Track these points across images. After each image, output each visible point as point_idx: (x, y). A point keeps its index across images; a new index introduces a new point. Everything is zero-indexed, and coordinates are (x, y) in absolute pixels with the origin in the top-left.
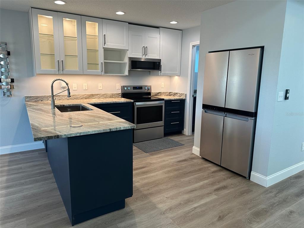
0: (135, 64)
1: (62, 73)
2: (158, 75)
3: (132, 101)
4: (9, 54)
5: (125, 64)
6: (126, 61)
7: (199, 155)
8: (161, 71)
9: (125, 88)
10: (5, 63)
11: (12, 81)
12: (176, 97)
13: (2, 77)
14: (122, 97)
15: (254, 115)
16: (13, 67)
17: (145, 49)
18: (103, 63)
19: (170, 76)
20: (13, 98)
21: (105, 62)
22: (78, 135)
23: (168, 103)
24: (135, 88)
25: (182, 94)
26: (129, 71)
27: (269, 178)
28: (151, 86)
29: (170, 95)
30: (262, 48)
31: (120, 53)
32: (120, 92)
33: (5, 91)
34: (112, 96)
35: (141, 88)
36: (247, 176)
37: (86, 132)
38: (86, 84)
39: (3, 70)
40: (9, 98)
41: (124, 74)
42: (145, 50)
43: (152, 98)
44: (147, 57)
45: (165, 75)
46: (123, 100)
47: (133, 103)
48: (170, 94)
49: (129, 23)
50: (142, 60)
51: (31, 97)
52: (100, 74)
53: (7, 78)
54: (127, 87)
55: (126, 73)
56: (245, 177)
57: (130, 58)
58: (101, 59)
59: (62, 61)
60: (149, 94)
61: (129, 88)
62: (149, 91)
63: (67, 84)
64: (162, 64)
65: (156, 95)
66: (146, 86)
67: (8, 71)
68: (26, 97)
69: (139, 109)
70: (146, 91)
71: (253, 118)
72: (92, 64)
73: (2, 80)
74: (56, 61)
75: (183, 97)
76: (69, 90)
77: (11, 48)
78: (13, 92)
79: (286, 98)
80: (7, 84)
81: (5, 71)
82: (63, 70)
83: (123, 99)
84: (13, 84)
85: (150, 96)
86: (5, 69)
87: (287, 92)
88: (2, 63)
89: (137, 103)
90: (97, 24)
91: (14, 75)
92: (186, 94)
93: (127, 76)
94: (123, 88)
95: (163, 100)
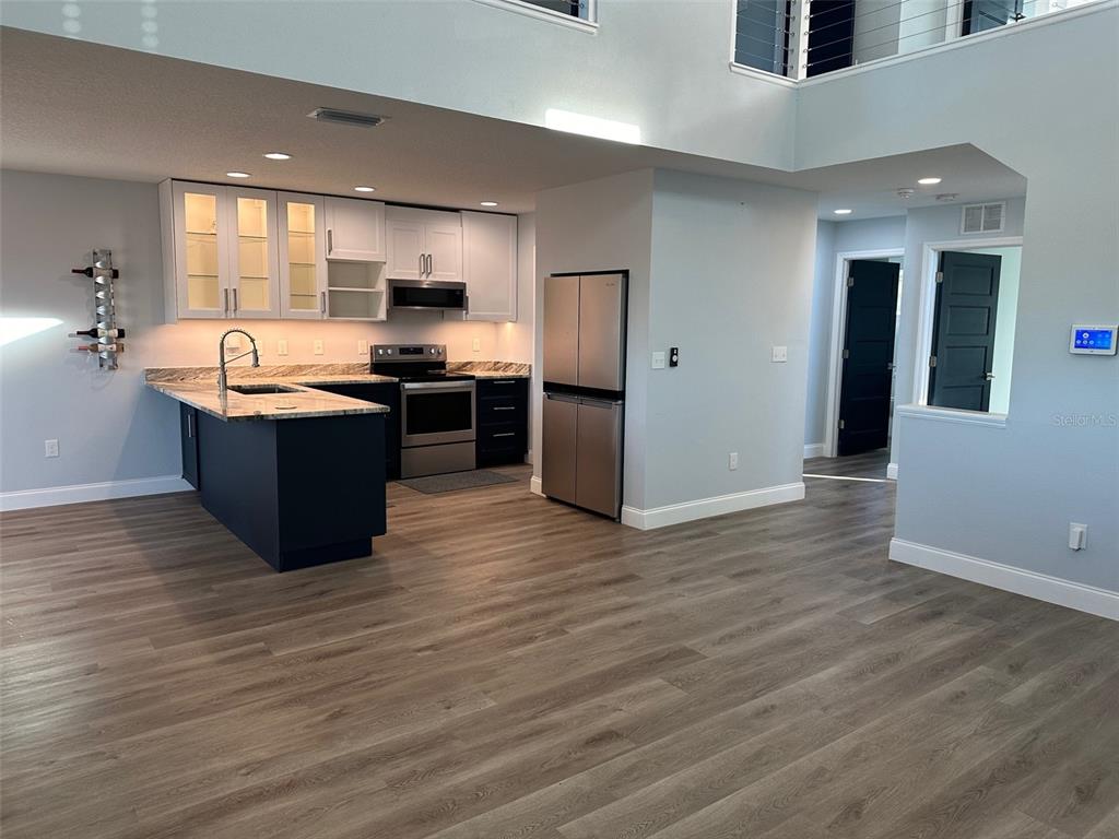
0: (404, 295)
1: (233, 316)
2: (460, 320)
3: (397, 379)
4: (115, 274)
5: (378, 294)
6: (382, 287)
7: (541, 494)
8: (467, 309)
9: (381, 352)
10: (106, 295)
11: (121, 334)
12: (510, 373)
13: (99, 325)
14: (371, 373)
15: (619, 396)
16: (122, 303)
17: (425, 260)
18: (327, 294)
19: (497, 323)
20: (118, 372)
21: (330, 291)
22: (293, 417)
23: (485, 385)
24: (404, 350)
25: (521, 366)
26: (388, 312)
27: (646, 513)
28: (445, 346)
29: (496, 370)
30: (625, 273)
31: (367, 269)
32: (367, 359)
33: (104, 355)
34: (348, 370)
35: (419, 350)
36: (616, 515)
37: (306, 413)
38: (284, 342)
39: (101, 310)
40: (112, 372)
41: (376, 317)
42: (427, 261)
43: (448, 375)
44: (431, 278)
45: (479, 320)
46: (374, 378)
47: (398, 384)
48: (496, 366)
49: (388, 203)
50: (425, 287)
51: (159, 371)
52: (320, 318)
53: (109, 327)
54: (385, 348)
55: (382, 315)
56: (613, 519)
57: (390, 281)
58: (321, 284)
59: (235, 290)
60: (442, 365)
61: (389, 351)
62: (440, 359)
63: (252, 340)
64: (468, 293)
65: (459, 369)
66: (434, 346)
67: (111, 312)
68: (148, 370)
69: (414, 399)
70: (434, 358)
71: (620, 402)
72: (300, 297)
73: (99, 332)
74: (222, 290)
75: (524, 373)
76: (255, 351)
77: (119, 262)
78: (122, 359)
79: (673, 364)
80: (110, 340)
81: (107, 312)
82: (235, 310)
83: (374, 376)
84: (122, 341)
85: (443, 372)
86: (106, 307)
87: (673, 352)
88: (100, 295)
89: (408, 385)
90: (312, 207)
91: (124, 321)
92: (530, 366)
93: (383, 322)
94: (374, 349)
95: (472, 377)
